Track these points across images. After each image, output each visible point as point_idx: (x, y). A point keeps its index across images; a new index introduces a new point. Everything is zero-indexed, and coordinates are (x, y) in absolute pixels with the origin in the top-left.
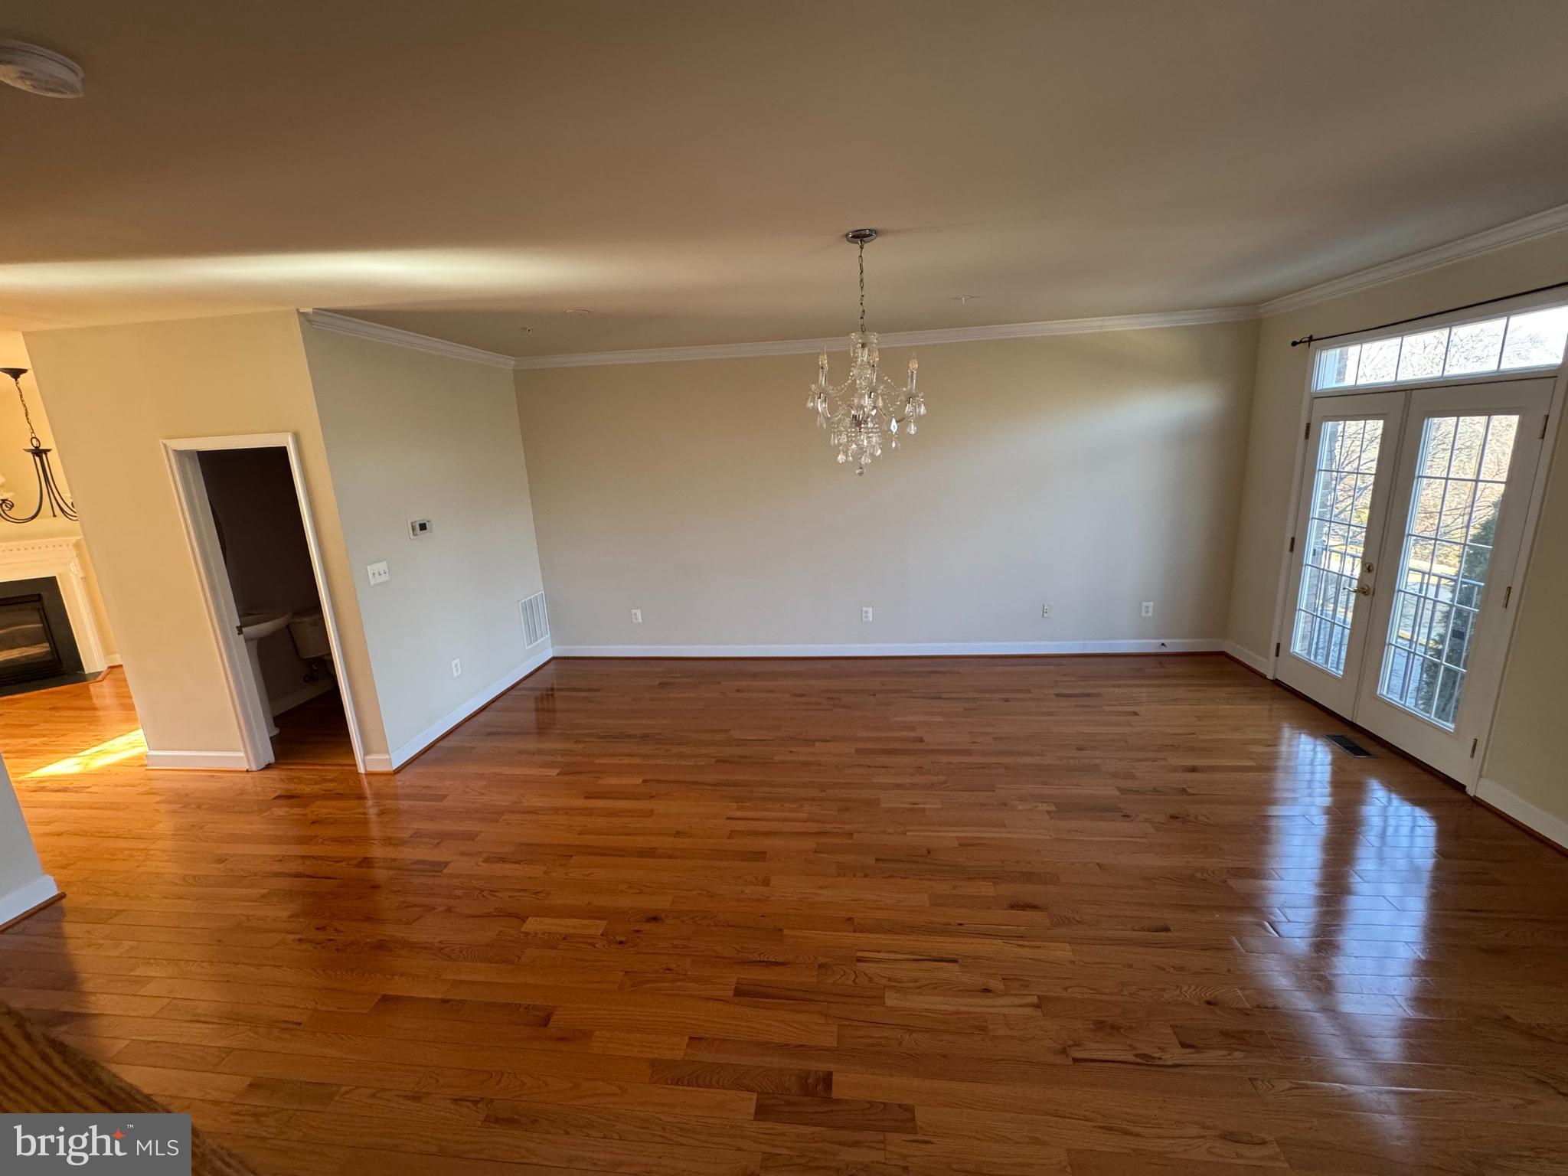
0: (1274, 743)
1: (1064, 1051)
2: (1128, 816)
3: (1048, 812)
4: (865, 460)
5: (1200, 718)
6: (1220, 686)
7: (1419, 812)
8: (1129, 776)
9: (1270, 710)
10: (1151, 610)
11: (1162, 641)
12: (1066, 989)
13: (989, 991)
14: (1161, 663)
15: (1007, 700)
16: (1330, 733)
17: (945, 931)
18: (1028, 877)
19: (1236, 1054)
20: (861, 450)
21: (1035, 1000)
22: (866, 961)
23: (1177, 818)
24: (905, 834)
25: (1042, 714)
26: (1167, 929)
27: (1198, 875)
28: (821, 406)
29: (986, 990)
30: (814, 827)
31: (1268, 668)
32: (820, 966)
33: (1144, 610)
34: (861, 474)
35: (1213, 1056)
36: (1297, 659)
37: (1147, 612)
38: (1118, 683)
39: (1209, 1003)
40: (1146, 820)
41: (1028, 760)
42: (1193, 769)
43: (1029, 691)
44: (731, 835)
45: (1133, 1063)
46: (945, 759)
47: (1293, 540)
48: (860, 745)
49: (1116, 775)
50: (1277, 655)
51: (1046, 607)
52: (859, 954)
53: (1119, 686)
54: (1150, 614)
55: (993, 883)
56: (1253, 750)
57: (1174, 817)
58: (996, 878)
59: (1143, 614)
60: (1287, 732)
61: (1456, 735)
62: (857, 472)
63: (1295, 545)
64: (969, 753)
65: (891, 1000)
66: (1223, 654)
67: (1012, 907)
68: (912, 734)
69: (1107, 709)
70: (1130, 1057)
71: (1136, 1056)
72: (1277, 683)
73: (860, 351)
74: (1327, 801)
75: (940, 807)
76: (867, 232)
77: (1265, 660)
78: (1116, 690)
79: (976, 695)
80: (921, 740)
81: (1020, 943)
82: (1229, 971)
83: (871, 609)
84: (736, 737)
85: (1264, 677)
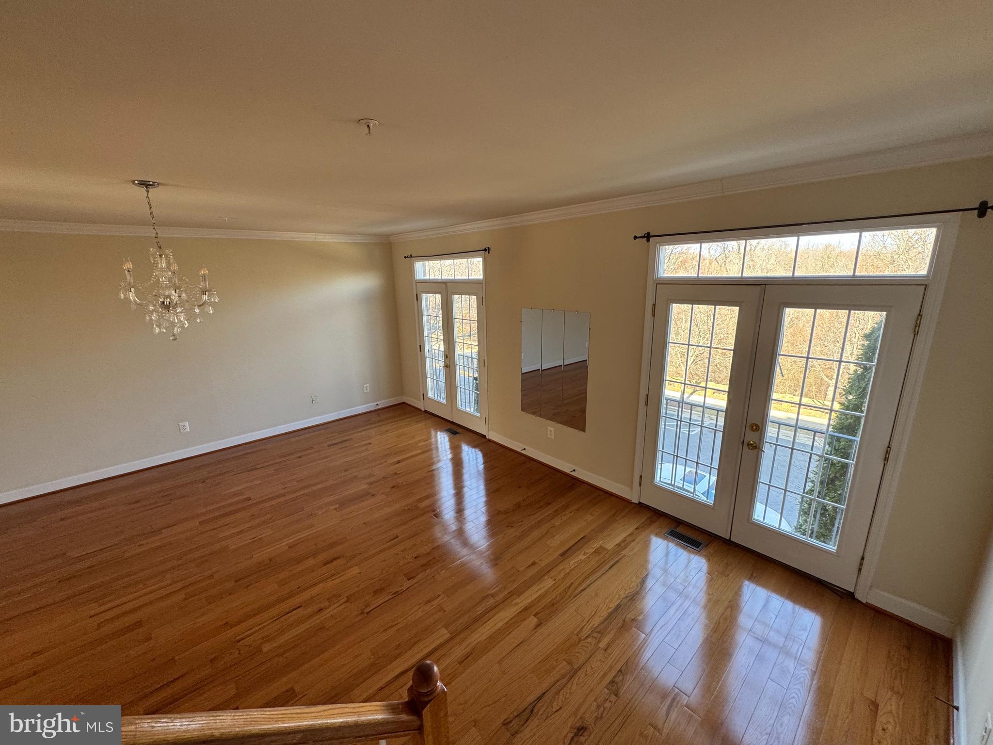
0: (429, 438)
1: (362, 613)
2: (374, 495)
3: (335, 509)
4: (177, 330)
5: (398, 437)
6: (404, 419)
7: (477, 450)
8: (370, 476)
9: (426, 425)
10: (368, 388)
11: (376, 403)
12: (358, 586)
13: (322, 609)
14: (378, 414)
15: (300, 457)
16: (446, 429)
17: (291, 595)
18: (332, 545)
19: (427, 571)
20: (173, 324)
21: (345, 599)
22: (245, 638)
23: (394, 487)
24: (252, 557)
25: (323, 458)
26: (397, 537)
27: (406, 508)
28: (132, 296)
29: (321, 610)
30: (180, 585)
31: (421, 406)
32: (211, 661)
33: (365, 389)
34: (174, 340)
35: (420, 577)
36: (430, 399)
37: (367, 390)
38: (359, 430)
39: (416, 558)
40: (382, 494)
41: (319, 486)
42: (398, 462)
43: (312, 448)
44: (99, 626)
45: (393, 598)
46: (267, 505)
47: (420, 346)
48: (202, 518)
49: (365, 478)
50: (424, 399)
51: (313, 397)
52: (237, 638)
53: (360, 432)
54: (368, 390)
55: (313, 558)
56: (420, 445)
57: (393, 487)
58: (314, 555)
59: (365, 391)
60: (433, 433)
61: (480, 418)
62: (171, 338)
63: (421, 348)
64: (284, 495)
65: (266, 648)
66: (404, 403)
67: (325, 564)
68: (241, 498)
69: (356, 445)
70: (390, 597)
71: (392, 595)
72: (426, 412)
73: (159, 259)
74: (450, 456)
75: (272, 532)
76: (151, 183)
77: (419, 402)
78: (359, 434)
79: (281, 460)
80: (249, 499)
81: (333, 578)
82: (421, 541)
83: (187, 423)
84: (74, 556)
85: (421, 410)
